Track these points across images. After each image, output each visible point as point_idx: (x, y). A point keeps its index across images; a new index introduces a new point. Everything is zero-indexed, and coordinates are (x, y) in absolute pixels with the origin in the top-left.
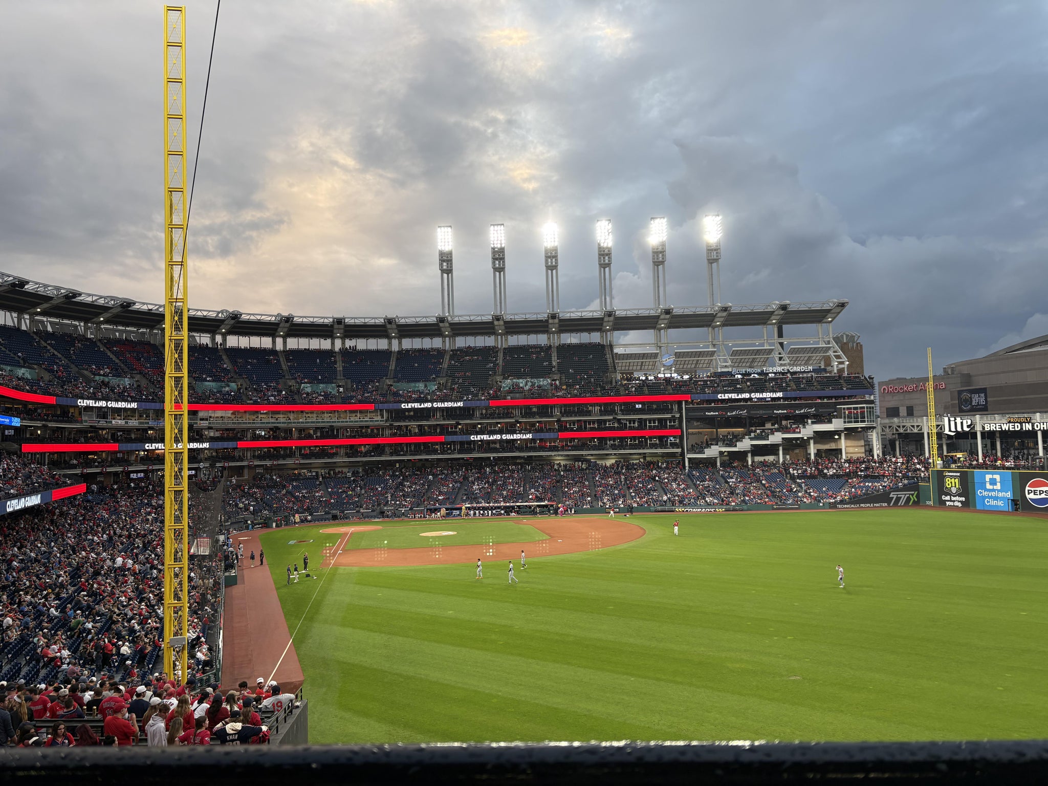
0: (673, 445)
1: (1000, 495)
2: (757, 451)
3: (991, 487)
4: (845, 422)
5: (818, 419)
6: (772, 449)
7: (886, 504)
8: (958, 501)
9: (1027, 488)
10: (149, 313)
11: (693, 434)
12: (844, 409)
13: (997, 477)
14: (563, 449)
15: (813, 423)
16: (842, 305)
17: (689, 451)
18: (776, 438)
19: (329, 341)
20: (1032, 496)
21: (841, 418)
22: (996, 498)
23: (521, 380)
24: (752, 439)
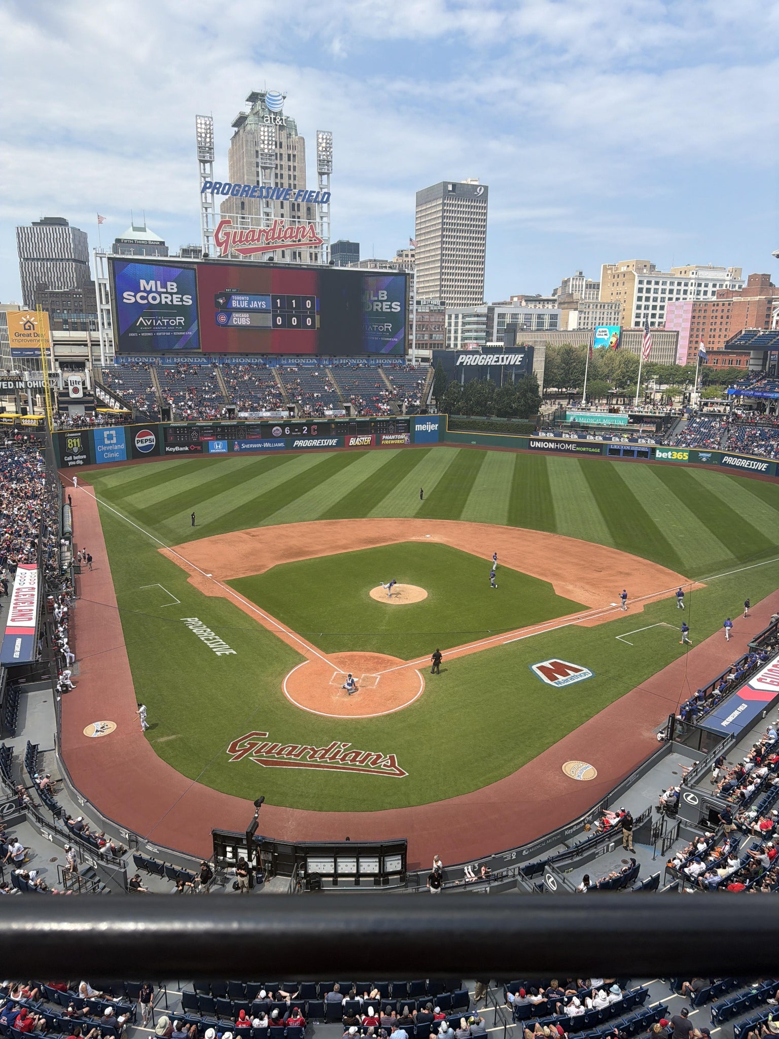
1: (116, 447)
3: (109, 442)
8: (79, 459)
9: (136, 439)
13: (113, 432)
20: (140, 445)
22: (113, 451)
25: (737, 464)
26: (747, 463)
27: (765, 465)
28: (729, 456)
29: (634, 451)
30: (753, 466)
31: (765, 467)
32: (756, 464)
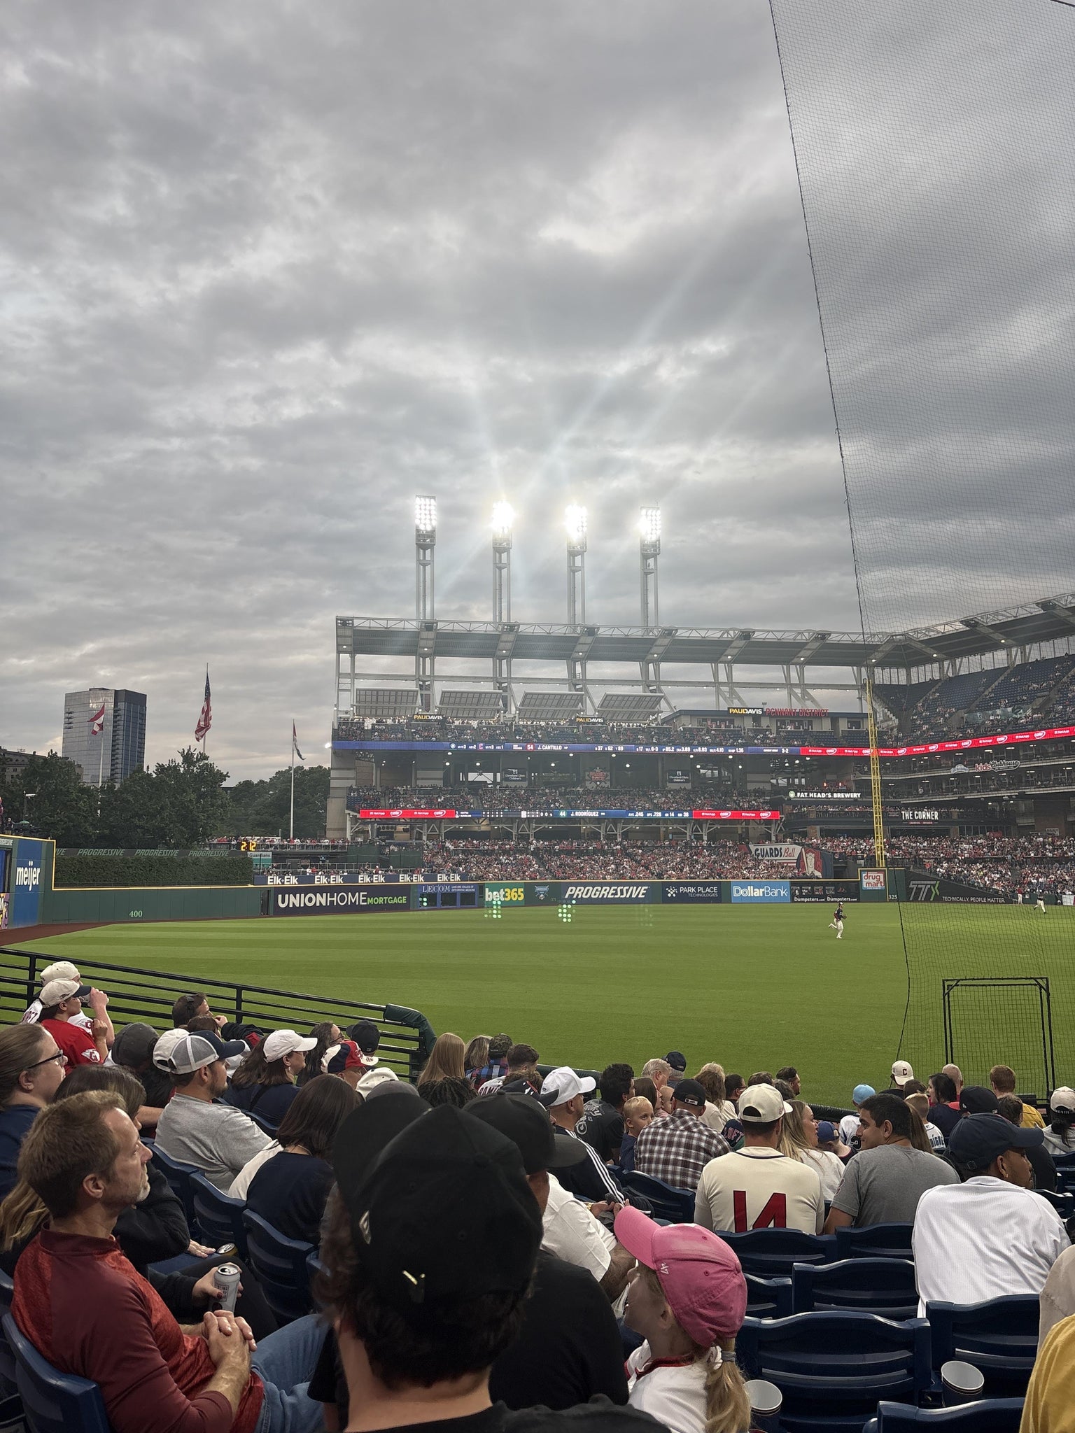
25: (593, 896)
26: (612, 891)
27: (643, 890)
28: (576, 885)
29: (455, 894)
30: (622, 894)
31: (642, 891)
32: (627, 891)
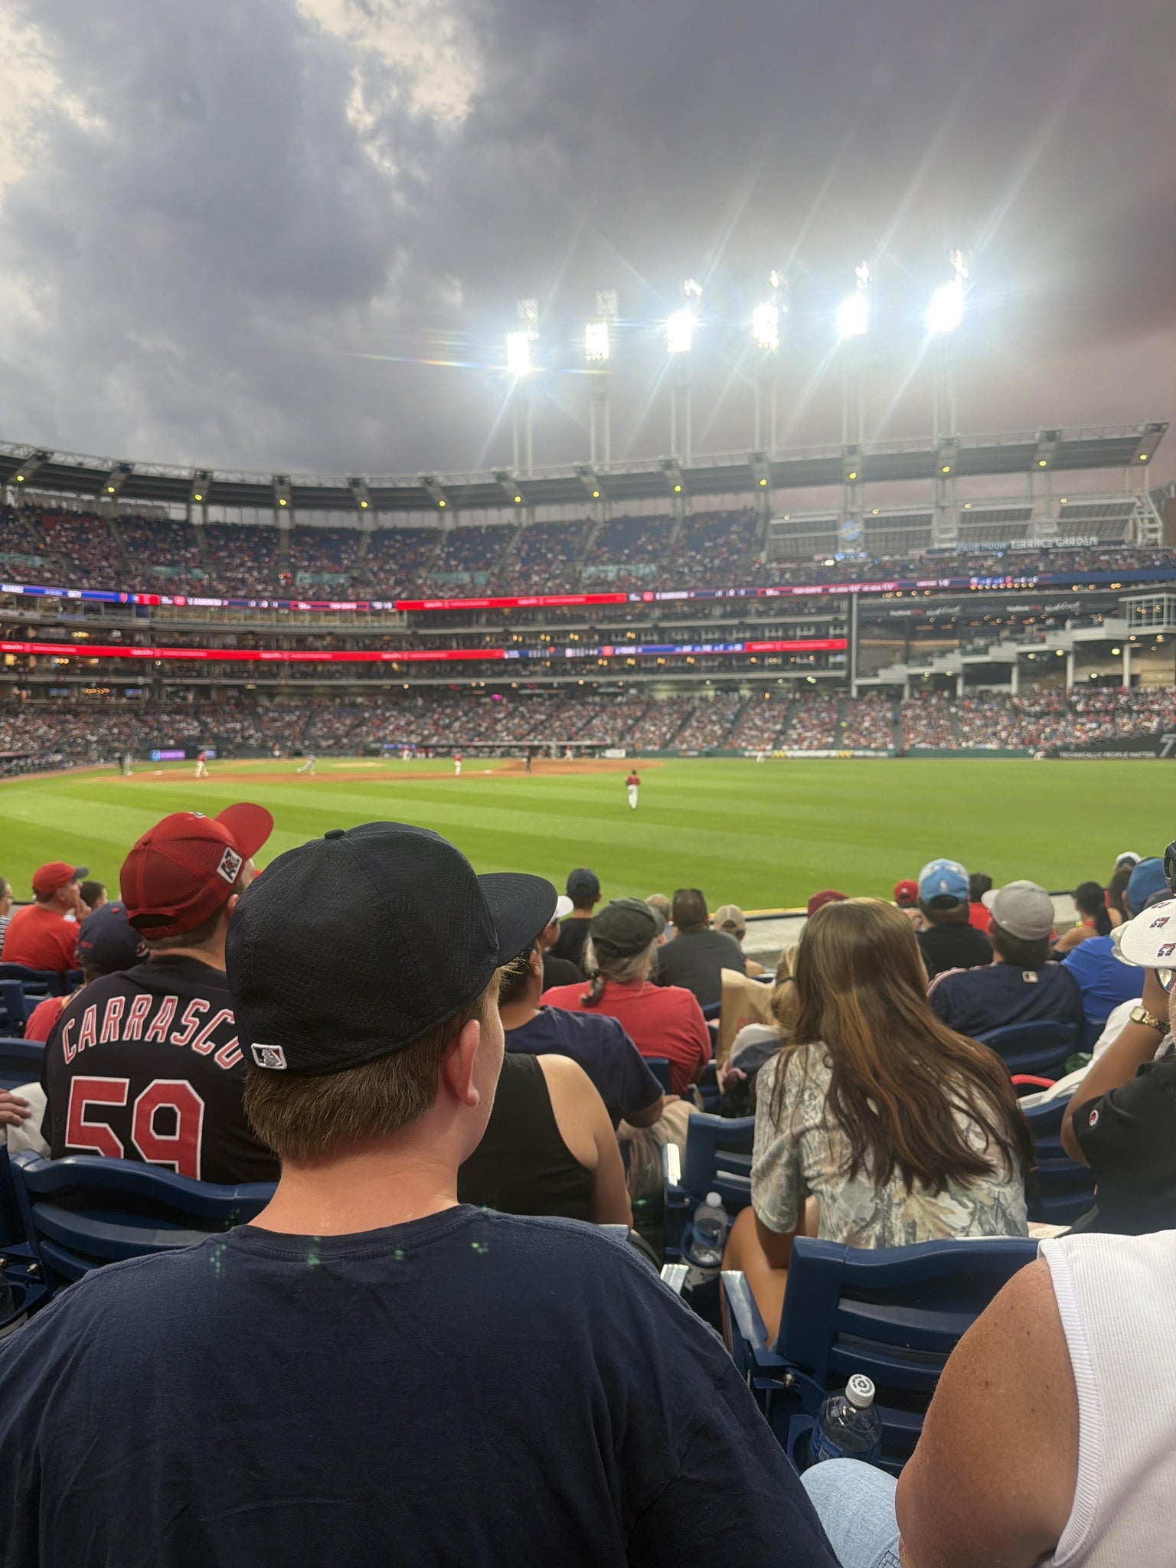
0: (838, 666)
2: (976, 675)
4: (1130, 626)
5: (1085, 620)
6: (999, 672)
7: (1152, 754)
10: (79, 469)
11: (869, 647)
12: (1131, 603)
14: (669, 670)
15: (1074, 627)
16: (1158, 428)
17: (860, 675)
18: (1005, 652)
19: (354, 515)
21: (1124, 617)
23: (610, 568)
24: (965, 653)
